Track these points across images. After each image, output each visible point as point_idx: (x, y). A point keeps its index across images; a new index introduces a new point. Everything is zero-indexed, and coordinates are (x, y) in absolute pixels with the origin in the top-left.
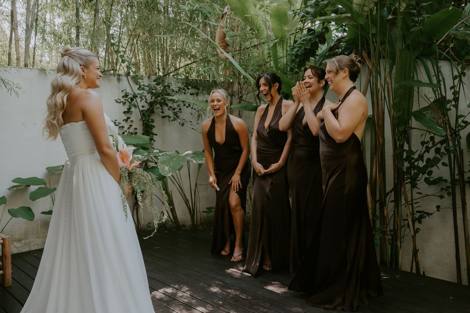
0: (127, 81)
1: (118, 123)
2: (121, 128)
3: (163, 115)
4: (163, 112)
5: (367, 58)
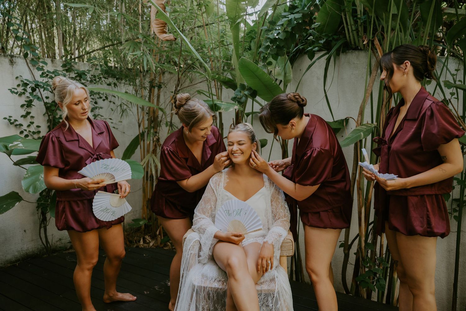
0: (26, 64)
1: (14, 120)
2: (18, 126)
5: (379, 48)
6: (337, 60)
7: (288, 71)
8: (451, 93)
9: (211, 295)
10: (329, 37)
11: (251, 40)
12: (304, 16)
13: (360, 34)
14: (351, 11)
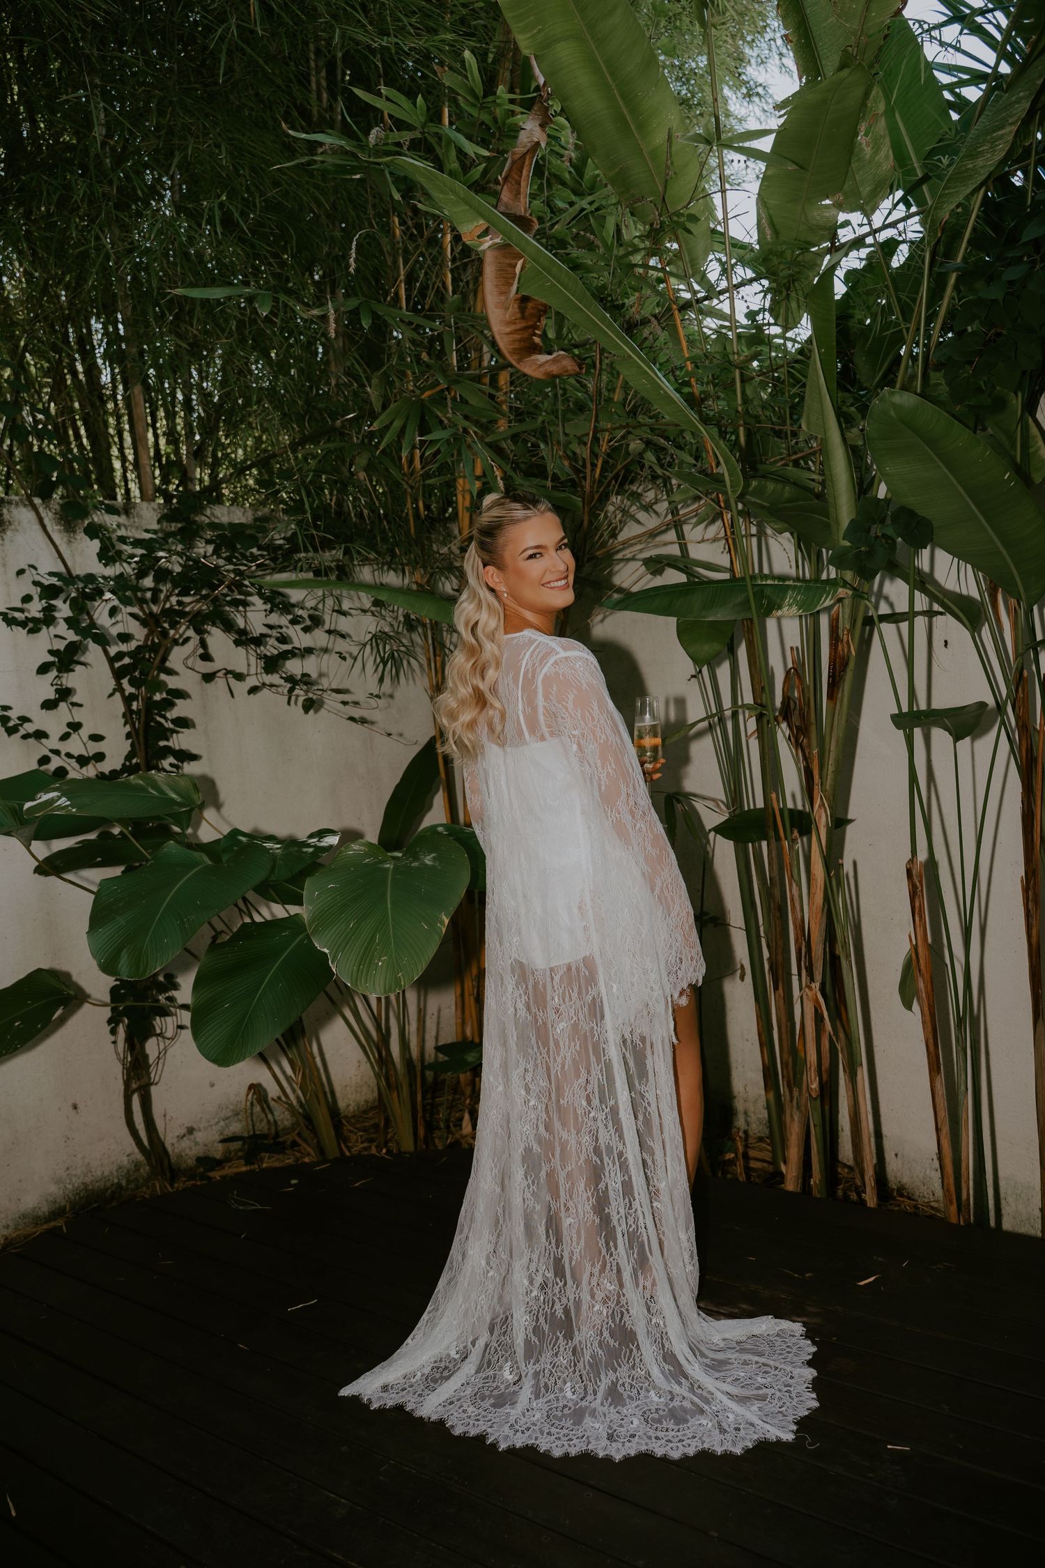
0: (37, 527)
1: (19, 718)
2: (32, 740)
3: (207, 667)
4: (206, 657)
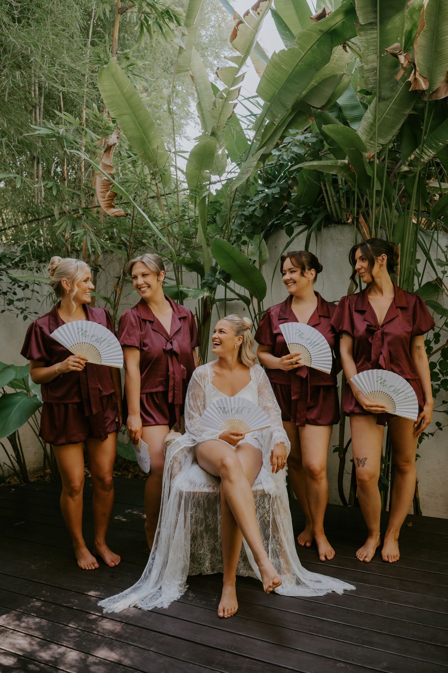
5: (365, 226)
6: (318, 236)
7: (263, 250)
8: (442, 272)
9: (202, 502)
10: (308, 210)
11: (216, 213)
12: (281, 189)
13: (343, 207)
14: (331, 180)
